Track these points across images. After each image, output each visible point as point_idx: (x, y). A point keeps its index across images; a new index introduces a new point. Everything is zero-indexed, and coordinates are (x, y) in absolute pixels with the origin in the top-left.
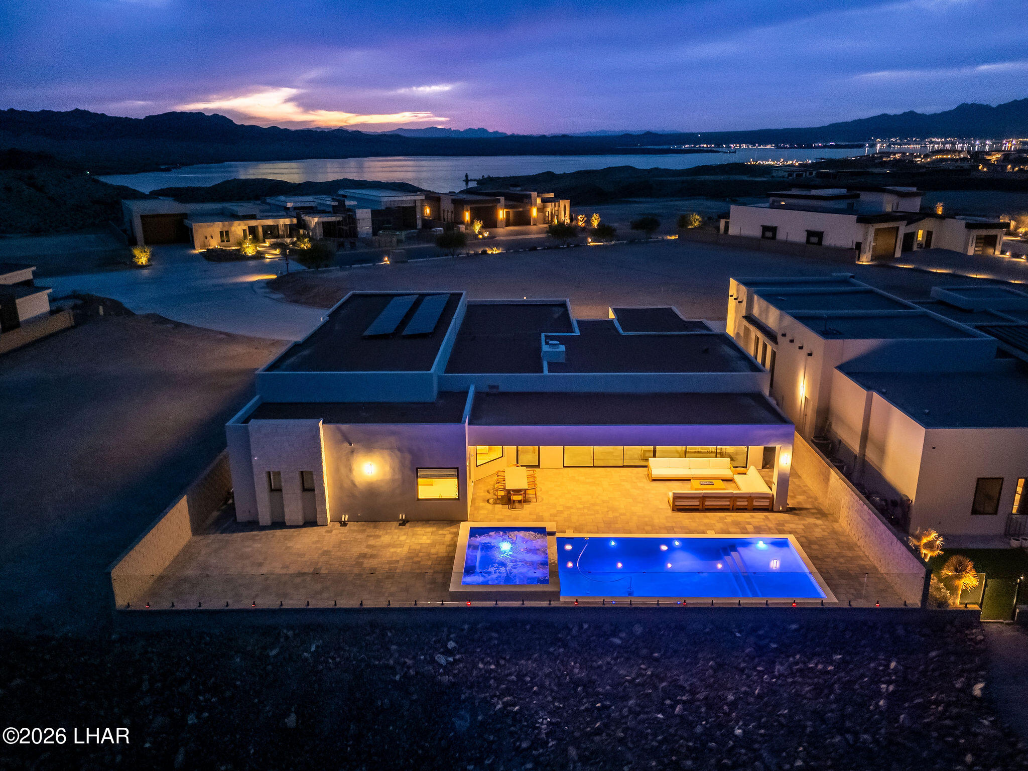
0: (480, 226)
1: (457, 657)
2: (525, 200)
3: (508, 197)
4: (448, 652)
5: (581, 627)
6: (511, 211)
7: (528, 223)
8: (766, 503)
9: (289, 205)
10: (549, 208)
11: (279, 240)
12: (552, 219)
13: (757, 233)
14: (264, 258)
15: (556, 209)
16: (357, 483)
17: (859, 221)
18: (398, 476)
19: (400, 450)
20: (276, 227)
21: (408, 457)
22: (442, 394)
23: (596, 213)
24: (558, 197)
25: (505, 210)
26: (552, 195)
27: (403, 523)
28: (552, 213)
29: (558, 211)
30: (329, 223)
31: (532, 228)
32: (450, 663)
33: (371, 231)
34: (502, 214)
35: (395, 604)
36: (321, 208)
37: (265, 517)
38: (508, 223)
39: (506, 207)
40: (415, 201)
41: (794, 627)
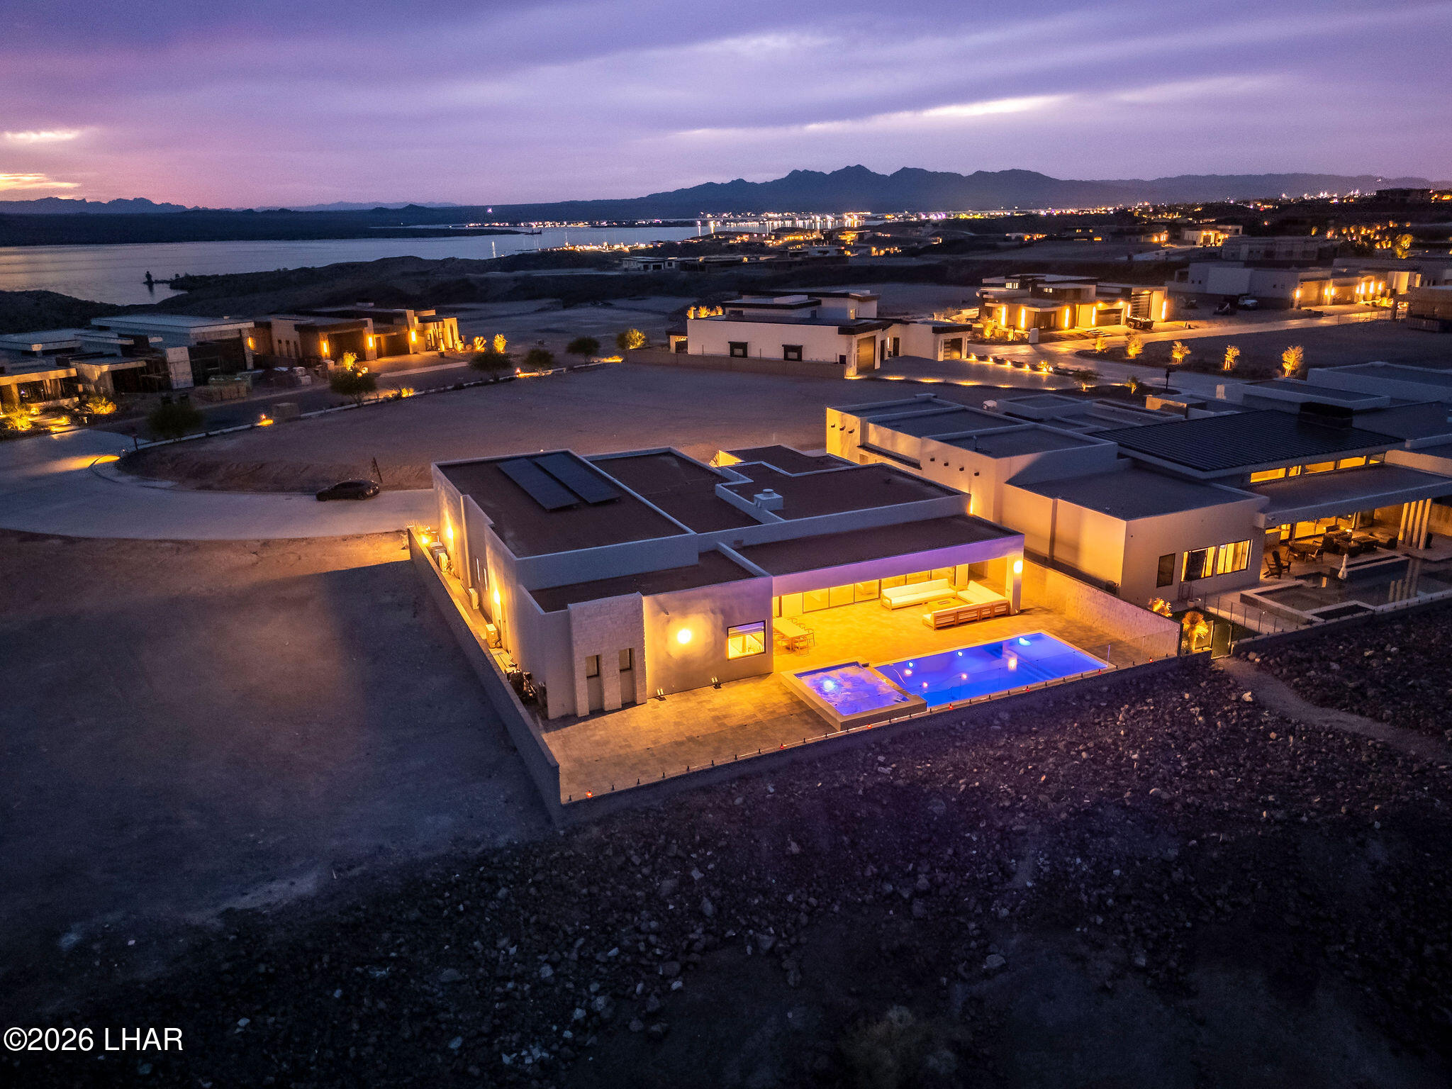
0: (353, 360)
2: (396, 321)
3: (378, 318)
5: (961, 724)
6: (382, 336)
7: (406, 351)
8: (1003, 609)
9: (36, 348)
10: (432, 329)
11: (51, 403)
12: (436, 344)
13: (724, 350)
14: (49, 432)
15: (440, 330)
16: (672, 654)
17: (841, 331)
18: (710, 639)
20: (40, 383)
21: (720, 617)
23: (500, 334)
24: (442, 314)
25: (375, 336)
26: (432, 313)
27: (717, 686)
28: (435, 337)
29: (442, 333)
30: (122, 371)
31: (413, 358)
33: (190, 378)
34: (371, 342)
36: (92, 350)
37: (583, 707)
38: (380, 355)
39: (376, 331)
40: (240, 331)
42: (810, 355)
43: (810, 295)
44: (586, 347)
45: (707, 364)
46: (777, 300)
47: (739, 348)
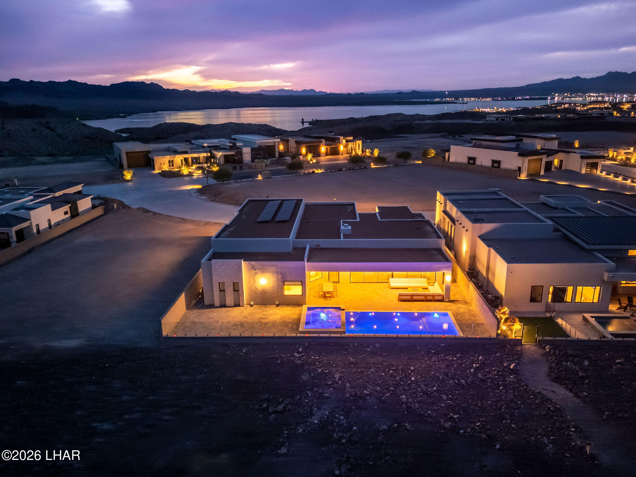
0: (311, 156)
1: (303, 354)
2: (336, 141)
3: (327, 139)
4: (299, 353)
5: (354, 344)
6: (328, 147)
7: (338, 154)
8: (440, 298)
9: (205, 145)
10: (350, 145)
11: (200, 165)
12: (352, 151)
13: (465, 160)
14: (193, 176)
15: (354, 146)
16: (258, 288)
17: (520, 155)
18: (276, 285)
19: (277, 273)
20: (199, 158)
21: (280, 276)
22: (294, 249)
23: (377, 148)
24: (355, 138)
25: (325, 147)
26: (352, 138)
27: (278, 305)
28: (351, 148)
29: (355, 147)
30: (227, 155)
31: (340, 157)
32: (300, 356)
33: (250, 159)
34: (323, 149)
35: (277, 335)
36: (223, 147)
37: (217, 302)
38: (327, 154)
39: (326, 145)
40: (275, 142)
41: (443, 345)
42: (504, 166)
43: (517, 136)
44: (405, 156)
45: (457, 166)
46: (497, 138)
47: (472, 160)
